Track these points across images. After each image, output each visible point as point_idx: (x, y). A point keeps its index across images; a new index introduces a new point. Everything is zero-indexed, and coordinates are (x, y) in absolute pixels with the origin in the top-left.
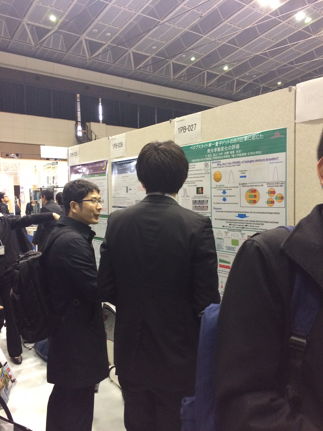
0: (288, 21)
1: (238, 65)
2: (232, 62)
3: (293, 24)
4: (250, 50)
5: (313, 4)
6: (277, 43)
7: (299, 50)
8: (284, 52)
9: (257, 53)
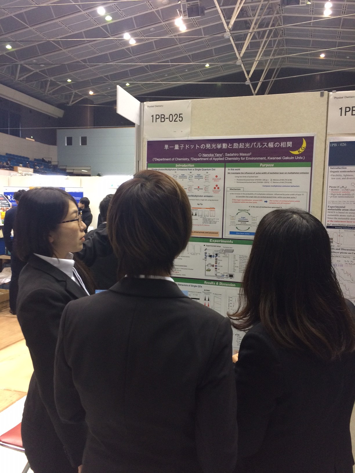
0: (89, 13)
1: (24, 47)
2: (17, 41)
3: (93, 18)
4: (41, 33)
5: (116, 2)
6: (72, 33)
7: (95, 49)
8: (79, 47)
9: (50, 39)
